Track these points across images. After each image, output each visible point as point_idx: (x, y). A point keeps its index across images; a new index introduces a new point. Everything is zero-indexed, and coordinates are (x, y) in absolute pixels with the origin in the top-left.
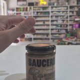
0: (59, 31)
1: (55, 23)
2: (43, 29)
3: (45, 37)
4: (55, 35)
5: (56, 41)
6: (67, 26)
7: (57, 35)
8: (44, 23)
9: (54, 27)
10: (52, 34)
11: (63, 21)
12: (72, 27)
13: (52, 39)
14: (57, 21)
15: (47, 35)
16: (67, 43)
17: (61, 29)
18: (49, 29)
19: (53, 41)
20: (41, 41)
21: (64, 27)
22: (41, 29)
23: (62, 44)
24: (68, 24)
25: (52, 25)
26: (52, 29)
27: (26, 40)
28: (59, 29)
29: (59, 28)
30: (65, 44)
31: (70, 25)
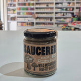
0: (64, 15)
1: (60, 6)
2: (47, 13)
3: (49, 21)
4: (60, 20)
5: (60, 26)
6: (73, 9)
7: (62, 19)
8: (48, 6)
9: (59, 10)
10: (56, 18)
11: (69, 3)
12: (79, 11)
13: (56, 23)
14: (62, 3)
15: (51, 19)
16: (73, 28)
17: (66, 13)
18: (53, 13)
19: (58, 26)
20: (43, 25)
21: (70, 10)
22: (44, 13)
23: (67, 29)
24: (75, 7)
25: (56, 8)
26: (56, 13)
27: (27, 25)
28: (64, 13)
29: (65, 11)
30: (71, 30)
31: (77, 8)
